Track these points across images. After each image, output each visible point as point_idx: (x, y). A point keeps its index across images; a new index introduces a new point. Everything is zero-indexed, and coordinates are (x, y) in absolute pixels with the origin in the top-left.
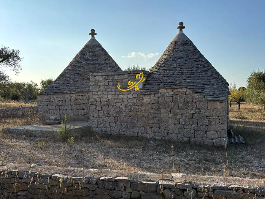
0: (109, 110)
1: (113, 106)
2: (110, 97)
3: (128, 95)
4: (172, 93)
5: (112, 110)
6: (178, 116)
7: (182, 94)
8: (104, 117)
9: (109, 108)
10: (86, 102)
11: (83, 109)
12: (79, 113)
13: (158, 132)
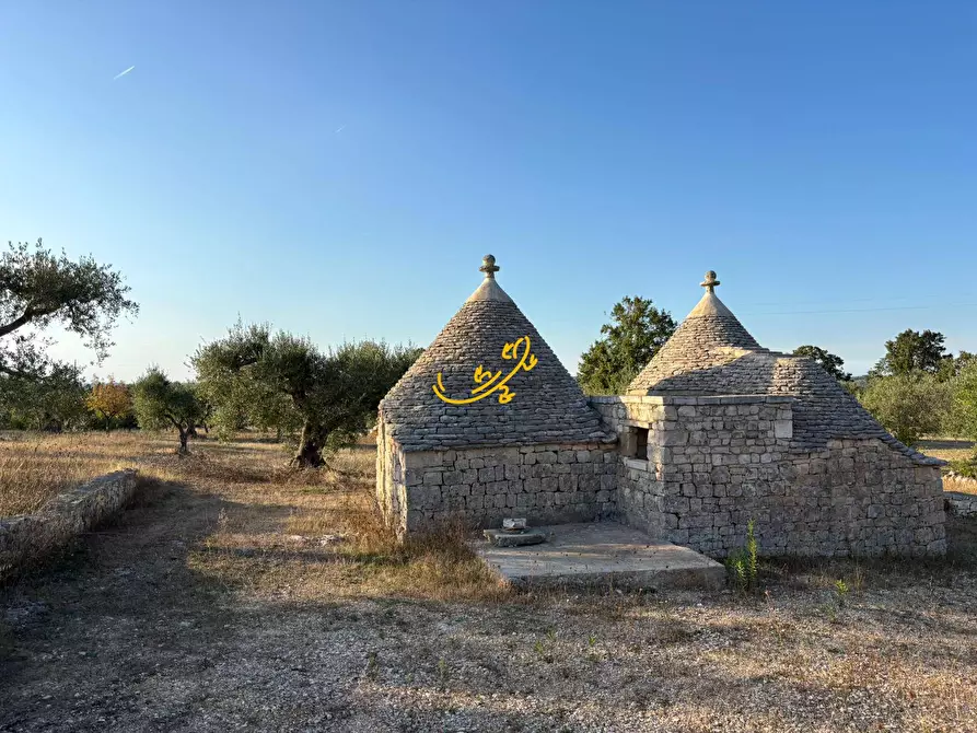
0: (716, 495)
1: (725, 484)
2: (717, 461)
3: (760, 455)
4: (853, 450)
5: (723, 494)
6: (865, 502)
7: (871, 451)
8: (704, 514)
9: (717, 491)
10: (568, 469)
11: (558, 490)
12: (545, 501)
13: (828, 539)
